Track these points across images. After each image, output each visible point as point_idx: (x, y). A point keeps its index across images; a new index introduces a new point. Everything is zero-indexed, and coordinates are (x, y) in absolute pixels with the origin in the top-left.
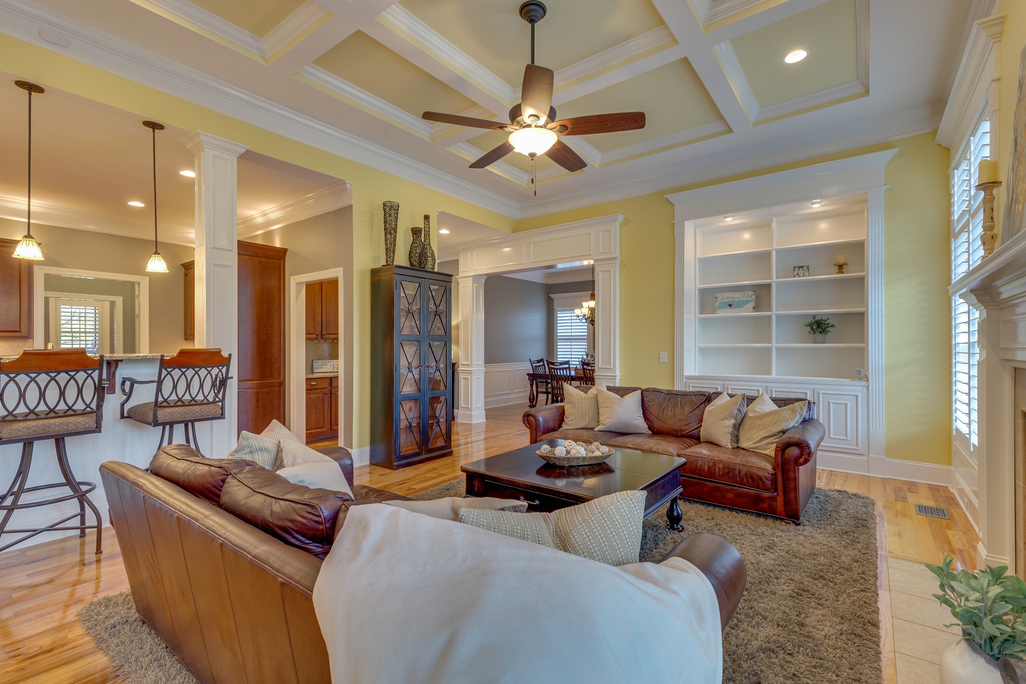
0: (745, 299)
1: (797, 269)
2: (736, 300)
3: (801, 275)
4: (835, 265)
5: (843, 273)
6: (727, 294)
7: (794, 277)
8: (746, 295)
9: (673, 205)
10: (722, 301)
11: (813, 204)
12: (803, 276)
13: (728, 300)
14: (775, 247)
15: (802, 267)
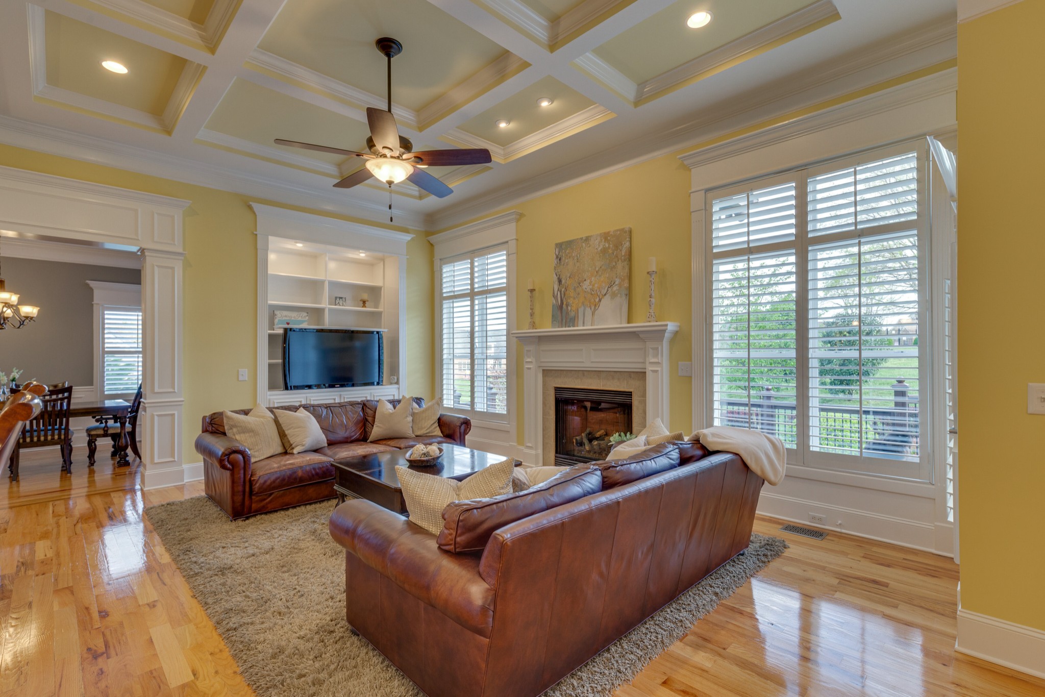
0: (300, 319)
1: (338, 299)
2: (293, 319)
3: (341, 305)
4: (361, 300)
5: (365, 307)
6: (285, 313)
7: (336, 305)
8: (301, 315)
9: (256, 215)
10: (281, 319)
11: (360, 253)
12: (342, 306)
13: (286, 318)
14: (328, 279)
15: (342, 298)
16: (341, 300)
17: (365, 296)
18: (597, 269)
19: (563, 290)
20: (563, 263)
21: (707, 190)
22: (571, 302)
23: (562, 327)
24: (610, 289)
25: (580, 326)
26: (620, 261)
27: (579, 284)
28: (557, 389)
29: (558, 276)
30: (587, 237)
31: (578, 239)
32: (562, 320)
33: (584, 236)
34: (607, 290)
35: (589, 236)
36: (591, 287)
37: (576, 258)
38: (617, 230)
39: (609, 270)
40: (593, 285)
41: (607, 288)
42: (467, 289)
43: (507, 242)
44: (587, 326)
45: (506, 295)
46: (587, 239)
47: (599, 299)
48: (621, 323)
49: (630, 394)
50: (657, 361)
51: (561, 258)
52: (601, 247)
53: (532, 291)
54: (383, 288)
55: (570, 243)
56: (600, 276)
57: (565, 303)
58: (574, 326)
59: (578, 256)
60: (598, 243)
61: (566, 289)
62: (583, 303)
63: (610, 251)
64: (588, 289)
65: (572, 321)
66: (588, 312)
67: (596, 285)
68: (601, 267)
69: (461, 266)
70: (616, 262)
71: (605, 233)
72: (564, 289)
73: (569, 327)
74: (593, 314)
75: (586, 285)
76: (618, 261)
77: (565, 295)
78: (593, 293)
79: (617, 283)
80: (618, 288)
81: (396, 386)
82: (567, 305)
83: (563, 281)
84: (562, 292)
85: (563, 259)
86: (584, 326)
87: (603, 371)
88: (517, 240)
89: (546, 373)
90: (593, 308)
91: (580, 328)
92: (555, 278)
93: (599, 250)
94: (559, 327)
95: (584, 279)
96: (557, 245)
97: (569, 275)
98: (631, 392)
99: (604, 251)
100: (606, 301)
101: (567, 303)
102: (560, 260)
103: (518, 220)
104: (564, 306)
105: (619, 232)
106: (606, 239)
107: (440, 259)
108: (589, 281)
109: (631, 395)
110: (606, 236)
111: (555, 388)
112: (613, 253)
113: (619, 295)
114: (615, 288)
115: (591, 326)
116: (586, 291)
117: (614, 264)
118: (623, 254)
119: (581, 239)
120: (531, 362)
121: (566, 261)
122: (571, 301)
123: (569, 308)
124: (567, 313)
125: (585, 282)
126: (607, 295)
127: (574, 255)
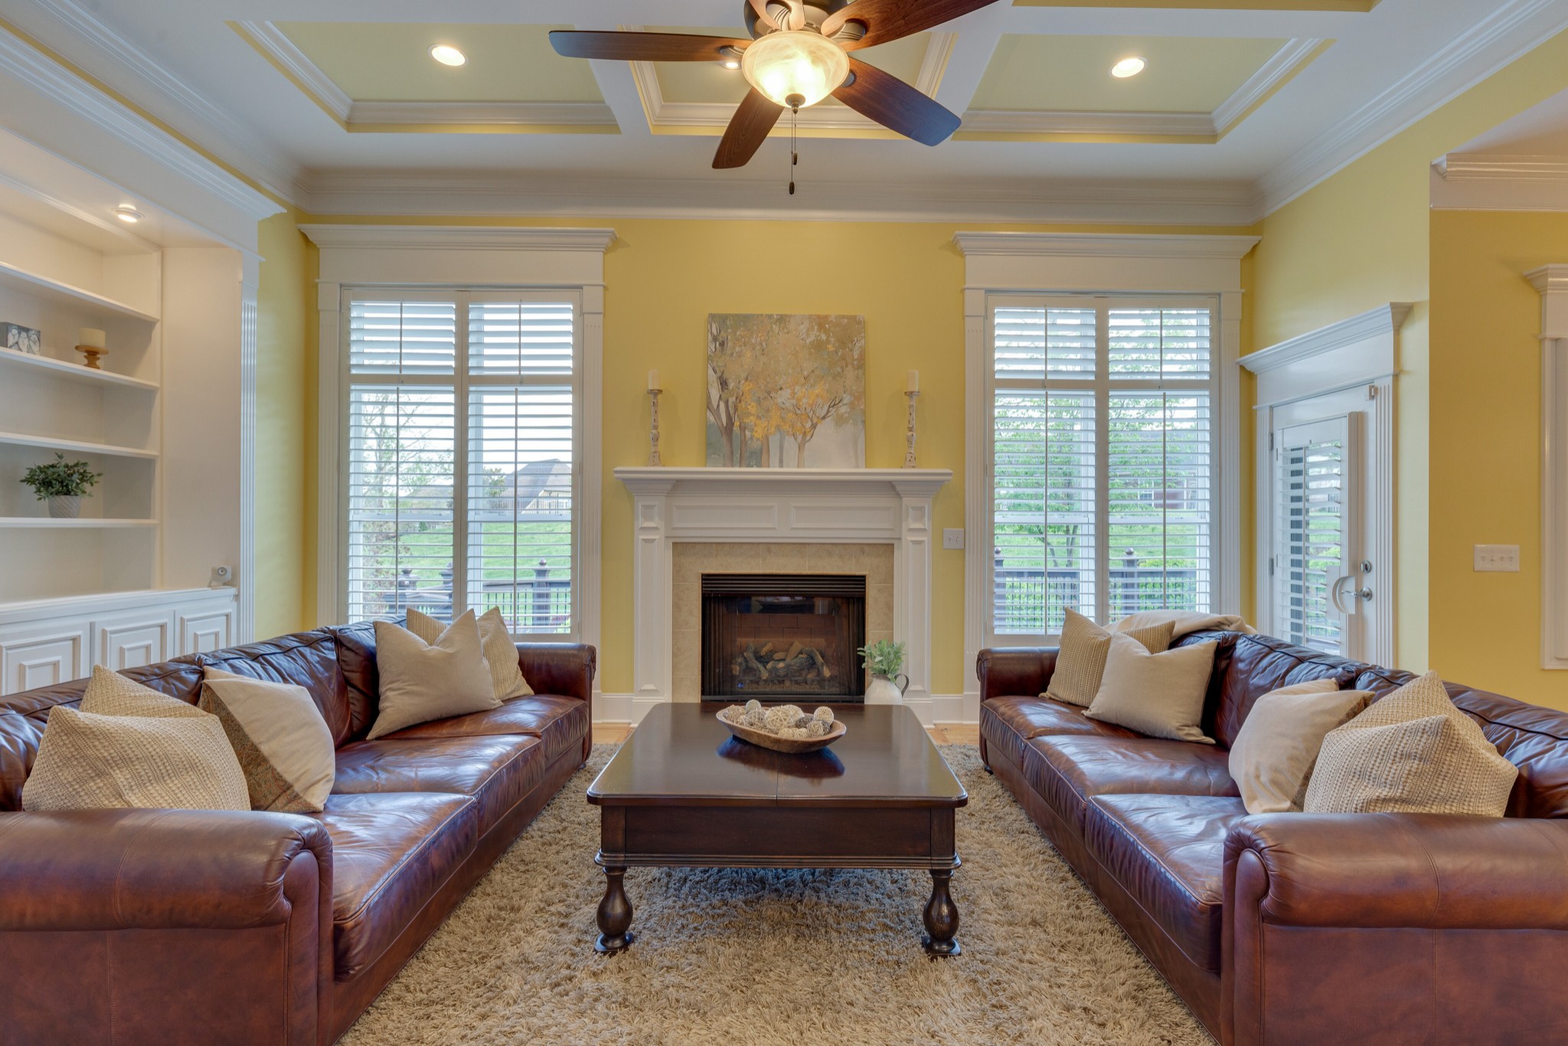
1: (15, 331)
3: (25, 349)
4: (84, 346)
5: (96, 366)
11: (125, 212)
12: (27, 352)
15: (27, 330)
16: (24, 334)
17: (97, 338)
18: (805, 373)
19: (732, 400)
20: (729, 352)
21: (989, 291)
22: (752, 423)
23: (733, 466)
24: (833, 410)
25: (774, 467)
26: (850, 366)
27: (769, 393)
28: (707, 578)
29: (719, 374)
30: (781, 316)
31: (762, 315)
32: (732, 453)
33: (776, 311)
34: (828, 412)
35: (786, 315)
36: (794, 402)
37: (758, 347)
38: (843, 317)
39: (830, 379)
40: (799, 400)
41: (826, 408)
42: (448, 367)
43: (580, 287)
44: (788, 466)
45: (572, 392)
46: (782, 319)
47: (812, 424)
48: (858, 467)
49: (861, 580)
50: (923, 527)
51: (723, 342)
52: (812, 338)
53: (655, 393)
54: (158, 326)
55: (744, 320)
56: (812, 386)
57: (737, 424)
58: (759, 465)
59: (764, 344)
60: (805, 331)
61: (739, 399)
62: (778, 428)
63: (831, 348)
64: (787, 405)
65: (757, 457)
66: (790, 444)
67: (805, 400)
68: (813, 372)
69: (420, 313)
70: (842, 368)
71: (818, 317)
72: (734, 398)
73: (749, 466)
74: (801, 448)
75: (783, 397)
76: (847, 366)
77: (736, 409)
78: (798, 412)
79: (846, 401)
80: (849, 410)
81: (232, 591)
82: (743, 428)
83: (731, 385)
84: (730, 404)
85: (730, 344)
86: (781, 466)
87: (809, 544)
88: (604, 287)
89: (681, 548)
90: (800, 438)
91: (772, 470)
92: (713, 377)
93: (808, 341)
94: (724, 466)
95: (778, 387)
96: (713, 317)
97: (743, 375)
98: (864, 577)
99: (818, 346)
100: (825, 429)
101: (743, 425)
102: (722, 344)
103: (607, 251)
104: (735, 428)
105: (846, 321)
106: (821, 327)
107: (341, 286)
108: (789, 391)
109: (865, 580)
110: (821, 322)
111: (702, 575)
112: (837, 353)
113: (851, 421)
114: (843, 409)
115: (798, 467)
116: (784, 406)
117: (839, 369)
118: (856, 357)
119: (770, 316)
120: (656, 529)
121: (737, 349)
122: (750, 420)
123: (748, 433)
124: (744, 442)
125: (780, 392)
126: (828, 420)
127: (753, 341)
